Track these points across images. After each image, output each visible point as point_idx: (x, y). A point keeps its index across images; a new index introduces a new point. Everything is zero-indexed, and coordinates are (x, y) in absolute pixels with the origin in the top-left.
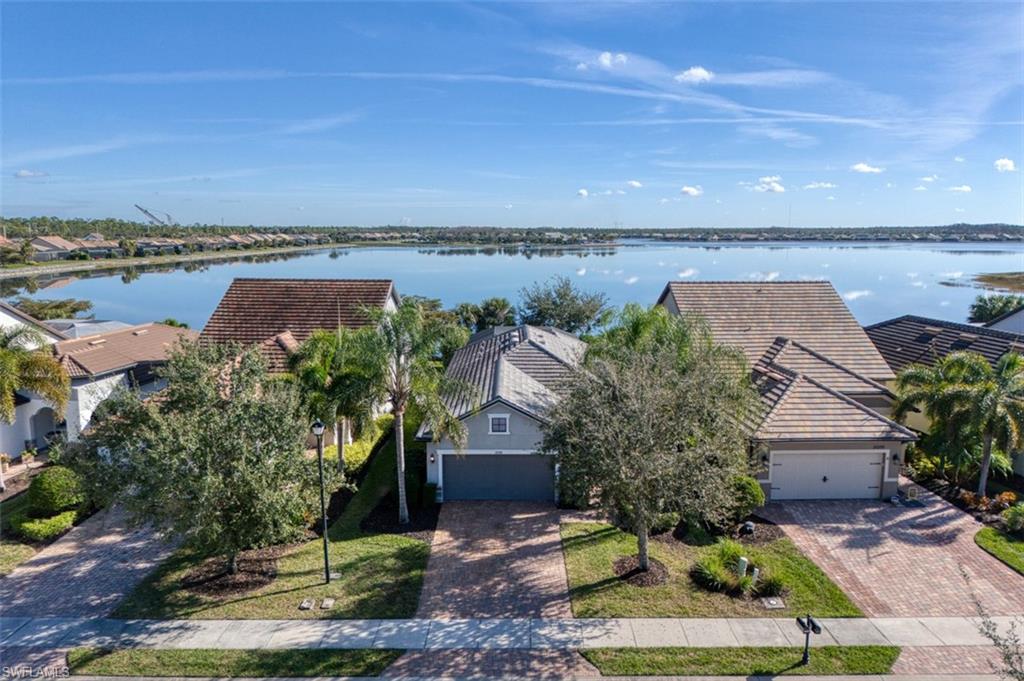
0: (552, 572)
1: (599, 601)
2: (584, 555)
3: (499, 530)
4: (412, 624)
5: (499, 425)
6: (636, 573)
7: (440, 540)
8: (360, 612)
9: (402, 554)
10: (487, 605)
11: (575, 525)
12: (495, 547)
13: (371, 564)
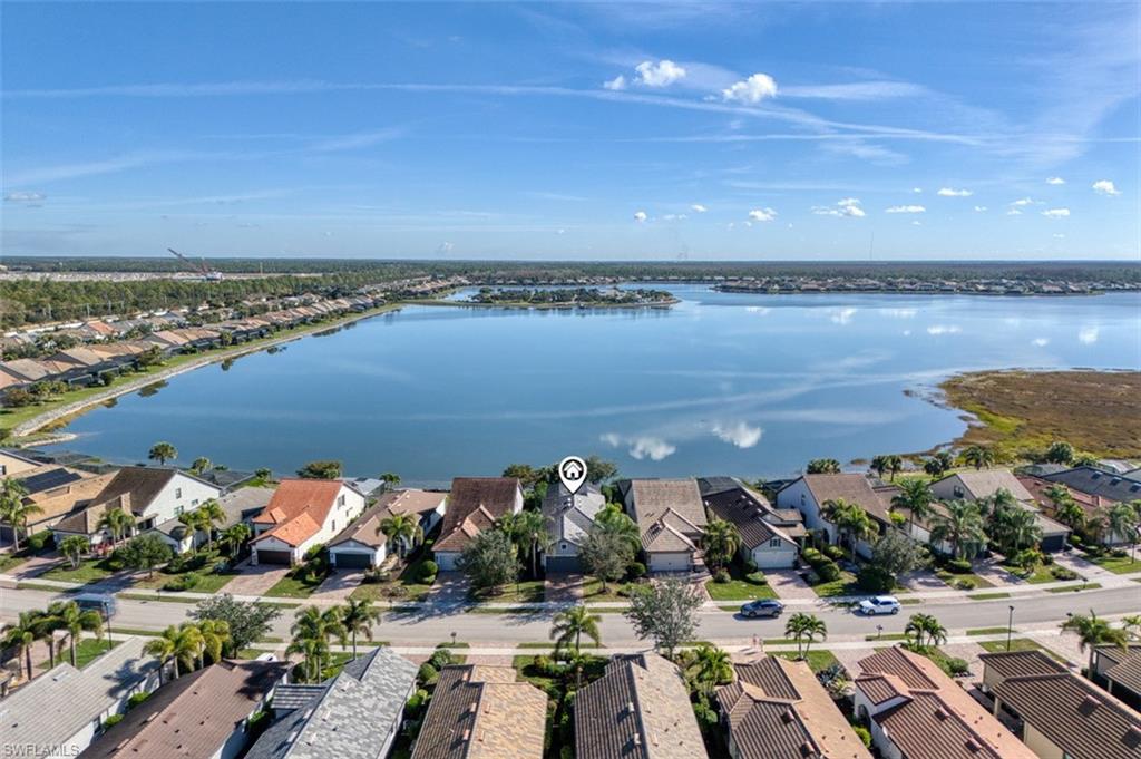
0: (580, 592)
1: (592, 598)
2: (588, 587)
3: (564, 580)
4: (544, 604)
5: (564, 547)
6: (603, 592)
7: (547, 583)
8: (529, 601)
9: (537, 587)
10: (562, 599)
11: (588, 579)
12: (563, 585)
13: (529, 590)
